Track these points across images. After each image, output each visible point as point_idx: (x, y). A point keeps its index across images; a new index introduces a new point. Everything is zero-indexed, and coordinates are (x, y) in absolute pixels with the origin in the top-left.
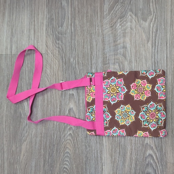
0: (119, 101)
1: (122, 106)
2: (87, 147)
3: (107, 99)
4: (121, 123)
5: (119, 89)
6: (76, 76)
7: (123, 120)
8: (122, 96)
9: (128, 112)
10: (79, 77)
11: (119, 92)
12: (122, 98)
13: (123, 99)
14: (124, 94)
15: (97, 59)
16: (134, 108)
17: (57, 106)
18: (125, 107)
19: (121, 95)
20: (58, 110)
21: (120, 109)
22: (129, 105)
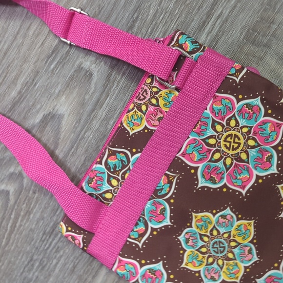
0: (228, 188)
1: (228, 211)
2: (33, 265)
3: (192, 161)
4: (188, 263)
5: (253, 153)
6: (134, 22)
7: (201, 256)
8: (249, 180)
9: (233, 244)
10: (144, 31)
11: (243, 161)
12: (243, 187)
13: (244, 192)
14: (258, 177)
15: (237, 8)
16: (261, 241)
17: (16, 78)
18: (236, 223)
19: (245, 175)
20: (14, 93)
21: (214, 219)
22: (252, 222)
